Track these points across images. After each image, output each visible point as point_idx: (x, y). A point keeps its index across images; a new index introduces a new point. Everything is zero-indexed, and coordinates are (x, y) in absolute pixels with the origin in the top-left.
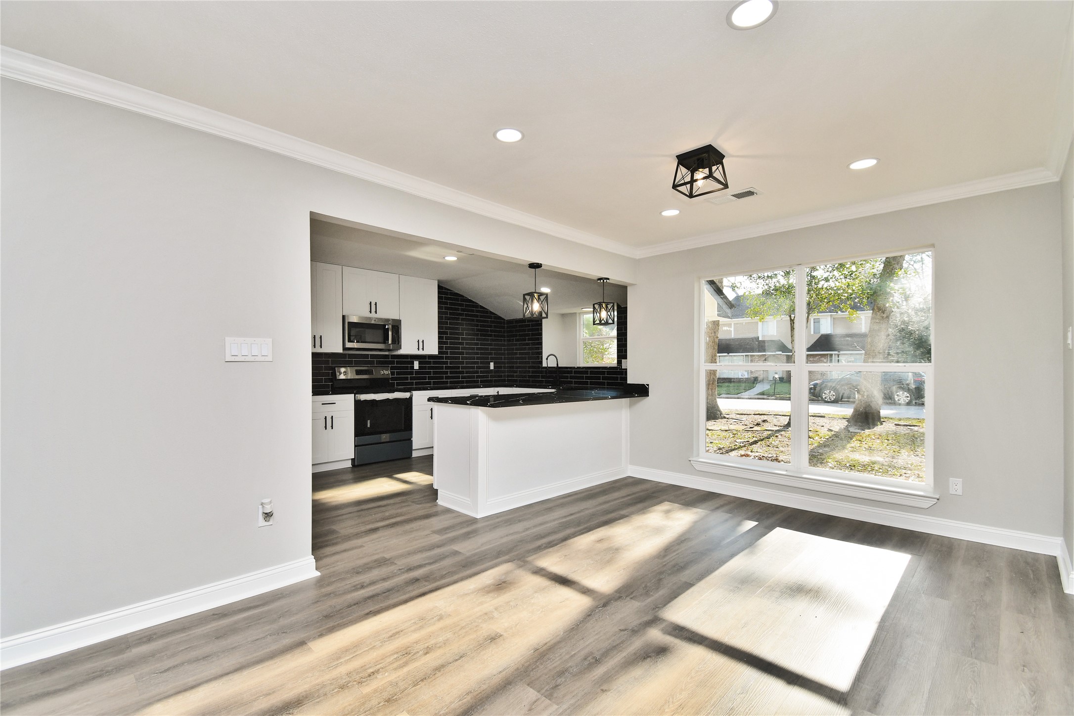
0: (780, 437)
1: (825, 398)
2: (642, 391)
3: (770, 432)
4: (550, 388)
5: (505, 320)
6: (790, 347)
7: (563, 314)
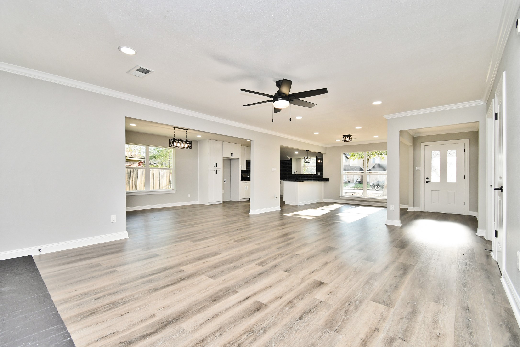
2: (327, 180)
6: (363, 169)
7: (297, 159)
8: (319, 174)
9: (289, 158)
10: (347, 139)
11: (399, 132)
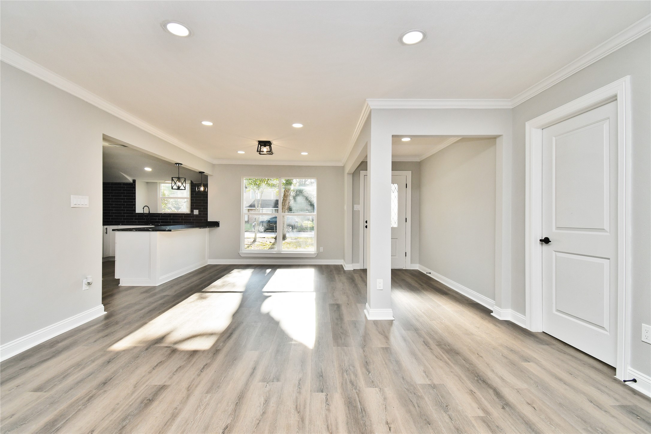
0: (252, 246)
1: (260, 230)
2: (216, 224)
3: (248, 245)
4: (151, 225)
7: (147, 183)
8: (196, 212)
9: (130, 180)
10: (265, 149)
11: (390, 138)
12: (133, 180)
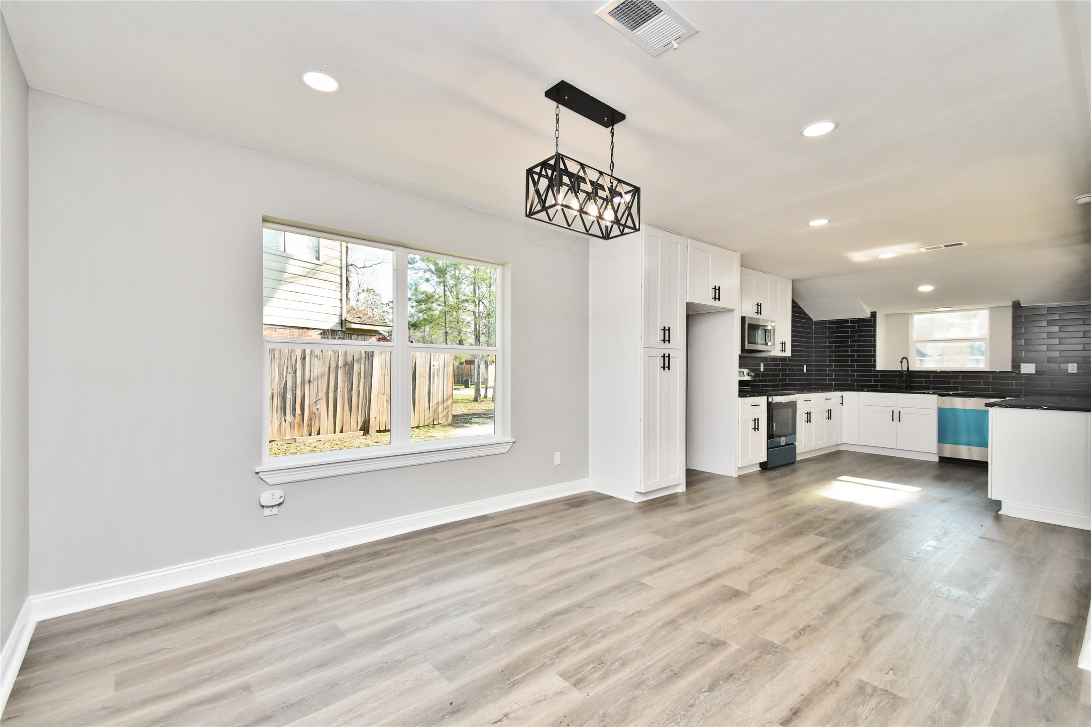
5: (812, 320)
12: (871, 312)
